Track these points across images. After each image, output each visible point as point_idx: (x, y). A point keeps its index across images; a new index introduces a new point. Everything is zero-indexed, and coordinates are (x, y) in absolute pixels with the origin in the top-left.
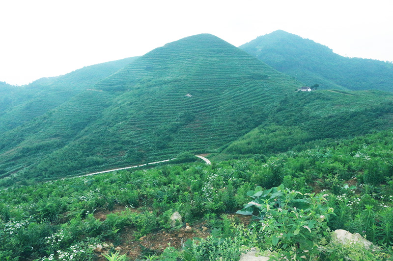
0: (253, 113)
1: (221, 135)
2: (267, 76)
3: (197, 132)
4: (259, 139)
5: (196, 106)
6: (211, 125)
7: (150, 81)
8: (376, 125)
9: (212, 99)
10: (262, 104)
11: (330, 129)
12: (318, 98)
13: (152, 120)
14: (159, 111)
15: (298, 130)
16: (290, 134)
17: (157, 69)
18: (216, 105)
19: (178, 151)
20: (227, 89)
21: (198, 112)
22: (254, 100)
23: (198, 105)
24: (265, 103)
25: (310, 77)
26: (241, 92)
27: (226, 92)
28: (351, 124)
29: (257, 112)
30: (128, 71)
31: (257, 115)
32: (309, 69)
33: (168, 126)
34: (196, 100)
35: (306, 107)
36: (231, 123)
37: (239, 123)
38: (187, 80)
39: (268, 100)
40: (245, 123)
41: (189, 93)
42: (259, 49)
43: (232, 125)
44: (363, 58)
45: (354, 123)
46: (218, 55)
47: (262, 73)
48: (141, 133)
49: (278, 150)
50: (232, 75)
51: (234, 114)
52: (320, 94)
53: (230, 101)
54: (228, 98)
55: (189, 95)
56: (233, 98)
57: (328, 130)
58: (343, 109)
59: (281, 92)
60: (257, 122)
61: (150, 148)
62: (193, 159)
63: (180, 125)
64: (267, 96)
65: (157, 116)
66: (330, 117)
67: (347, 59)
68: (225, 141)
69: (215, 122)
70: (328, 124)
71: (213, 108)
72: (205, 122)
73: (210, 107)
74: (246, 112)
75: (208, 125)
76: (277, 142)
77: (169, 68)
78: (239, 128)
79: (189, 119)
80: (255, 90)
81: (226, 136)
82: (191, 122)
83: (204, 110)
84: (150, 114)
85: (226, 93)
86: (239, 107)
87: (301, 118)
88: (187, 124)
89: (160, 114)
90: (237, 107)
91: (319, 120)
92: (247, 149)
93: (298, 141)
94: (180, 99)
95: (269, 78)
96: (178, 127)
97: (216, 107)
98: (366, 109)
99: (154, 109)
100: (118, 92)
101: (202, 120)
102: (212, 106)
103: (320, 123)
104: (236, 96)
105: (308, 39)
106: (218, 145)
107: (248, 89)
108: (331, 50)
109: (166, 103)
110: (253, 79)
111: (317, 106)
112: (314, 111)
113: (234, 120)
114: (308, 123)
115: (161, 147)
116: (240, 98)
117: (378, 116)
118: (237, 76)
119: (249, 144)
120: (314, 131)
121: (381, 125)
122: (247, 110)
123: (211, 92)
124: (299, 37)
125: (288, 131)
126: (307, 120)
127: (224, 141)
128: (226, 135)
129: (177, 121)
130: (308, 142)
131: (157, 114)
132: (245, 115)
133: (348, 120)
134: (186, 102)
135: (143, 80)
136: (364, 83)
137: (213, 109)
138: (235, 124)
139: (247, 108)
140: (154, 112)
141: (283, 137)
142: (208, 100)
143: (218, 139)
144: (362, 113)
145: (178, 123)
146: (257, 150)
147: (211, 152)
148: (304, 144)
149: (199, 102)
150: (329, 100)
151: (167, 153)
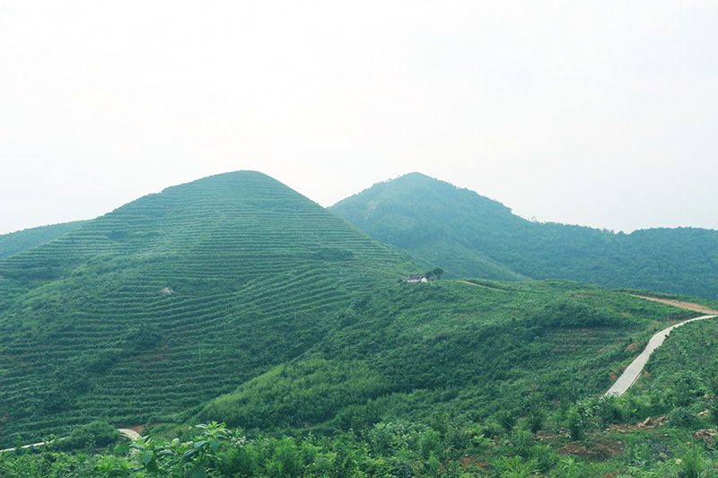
0: (292, 329)
1: (205, 380)
2: (350, 252)
3: (152, 373)
4: (269, 392)
5: (175, 313)
6: (191, 357)
7: (107, 260)
8: (526, 358)
9: (216, 298)
10: (320, 310)
11: (430, 366)
12: (430, 297)
13: (66, 343)
14: (89, 323)
15: (362, 370)
16: (344, 378)
17: (133, 236)
18: (218, 313)
19: (90, 417)
20: (253, 278)
21: (174, 326)
22: (304, 302)
23: (181, 311)
24: (328, 309)
25: (462, 259)
26: (281, 286)
27: (250, 285)
28: (477, 355)
29: (301, 328)
30: (72, 238)
31: (299, 335)
32: (463, 243)
33: (92, 360)
34: (179, 300)
35: (399, 318)
36: (238, 351)
37: (254, 353)
38: (177, 258)
39: (336, 303)
40: (267, 353)
41: (168, 285)
42: (373, 205)
43: (237, 356)
44: (564, 224)
45: (486, 352)
46: (262, 211)
47: (342, 248)
48: (25, 374)
49: (305, 419)
50: (276, 251)
51: (249, 331)
52: (436, 289)
53: (251, 303)
54: (250, 298)
55: (167, 291)
56: (261, 297)
57: (426, 370)
58: (473, 320)
59: (372, 285)
60: (294, 349)
61: (28, 409)
62: (107, 438)
63: (122, 355)
64: (338, 294)
65: (82, 335)
66: (440, 339)
67: (537, 225)
68: (210, 392)
69: (201, 350)
70: (429, 357)
71: (212, 318)
72: (179, 350)
73: (204, 316)
74: (277, 328)
75: (184, 357)
76: (306, 399)
77: (157, 235)
78: (251, 363)
79: (146, 343)
80: (316, 280)
81: (216, 383)
82: (148, 348)
83: (189, 322)
84: (66, 330)
85: (249, 287)
86: (265, 317)
87: (379, 342)
88: (138, 354)
89: (89, 330)
90: (261, 317)
91: (415, 346)
92: (233, 415)
93: (355, 398)
94: (144, 299)
95: (356, 257)
96: (114, 360)
97: (217, 316)
98: (514, 319)
99: (79, 319)
100: (35, 282)
101: (176, 345)
102: (210, 315)
103: (415, 353)
104: (268, 294)
105: (466, 190)
106: (189, 402)
107: (300, 279)
108: (509, 209)
109: (113, 306)
110: (322, 258)
111: (424, 314)
112: (415, 325)
113: (244, 347)
114: (391, 352)
115: (54, 408)
116: (275, 298)
117: (533, 336)
118: (287, 251)
119: (244, 402)
120: (394, 373)
121: (534, 356)
122: (279, 324)
123: (217, 284)
124: (451, 185)
125: (342, 373)
126: (392, 345)
127: (206, 393)
128: (216, 379)
129: (119, 346)
130: (374, 399)
131: (83, 329)
132: (273, 335)
133: (474, 345)
134: (154, 306)
135: (94, 258)
136: (563, 269)
137: (211, 321)
138: (244, 354)
139: (282, 320)
140: (79, 326)
141: (323, 387)
142: (205, 301)
143: (195, 389)
144: (505, 329)
145: (120, 350)
146: (255, 417)
147: (162, 422)
148: (365, 403)
149: (185, 304)
150: (452, 300)
151: (61, 424)
